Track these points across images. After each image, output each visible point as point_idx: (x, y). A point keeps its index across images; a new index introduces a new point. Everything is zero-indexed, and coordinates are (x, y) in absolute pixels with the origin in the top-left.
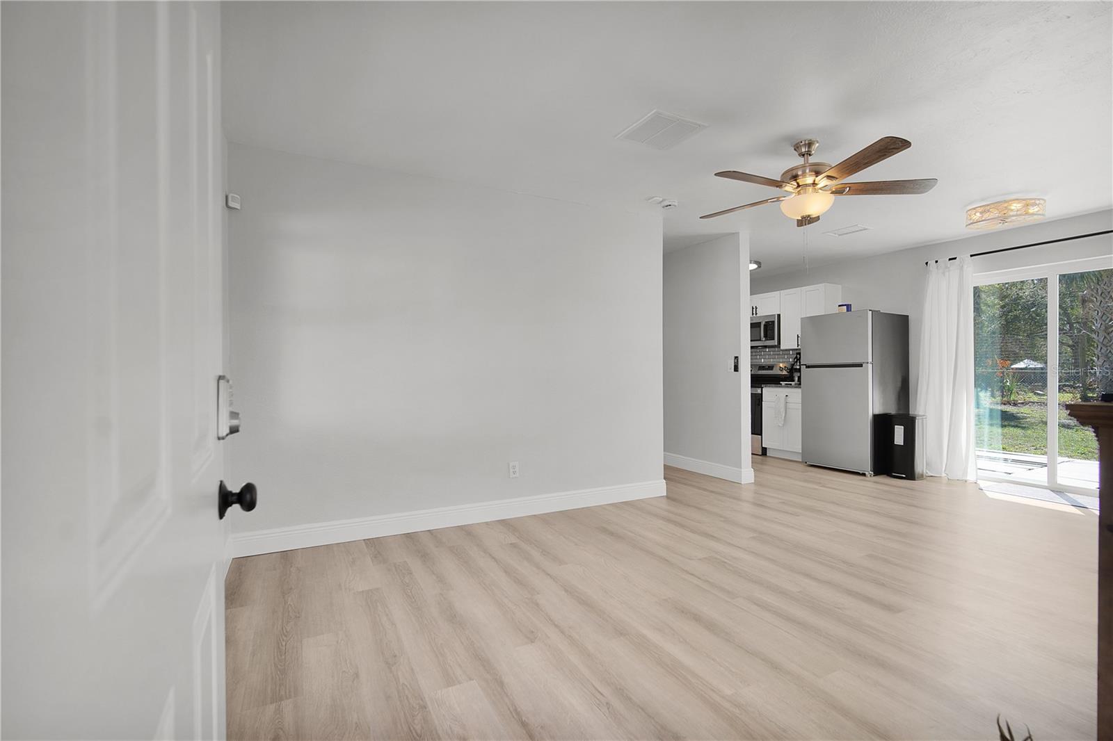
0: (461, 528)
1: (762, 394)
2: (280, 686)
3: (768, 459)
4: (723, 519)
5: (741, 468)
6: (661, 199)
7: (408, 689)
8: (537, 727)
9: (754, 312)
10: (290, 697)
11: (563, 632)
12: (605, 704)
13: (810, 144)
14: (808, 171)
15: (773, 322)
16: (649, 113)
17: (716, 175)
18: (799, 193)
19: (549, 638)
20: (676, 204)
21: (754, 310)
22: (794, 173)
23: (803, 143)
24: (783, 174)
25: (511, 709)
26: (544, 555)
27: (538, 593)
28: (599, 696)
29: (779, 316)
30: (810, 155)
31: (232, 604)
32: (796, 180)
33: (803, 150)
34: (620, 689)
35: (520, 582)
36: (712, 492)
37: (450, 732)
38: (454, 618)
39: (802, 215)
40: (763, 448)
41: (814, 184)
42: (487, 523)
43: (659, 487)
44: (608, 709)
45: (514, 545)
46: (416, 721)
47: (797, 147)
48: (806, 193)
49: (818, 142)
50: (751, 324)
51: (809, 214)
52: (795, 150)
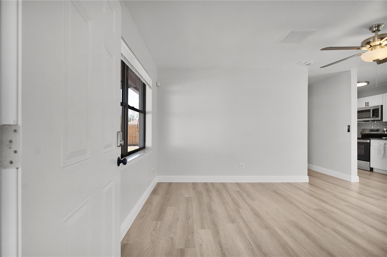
0: (222, 183)
1: (370, 143)
2: (159, 217)
3: (374, 173)
4: (333, 195)
5: (351, 175)
6: (305, 62)
7: (190, 227)
8: (225, 249)
9: (367, 105)
10: (160, 221)
11: (245, 223)
12: (251, 249)
13: (378, 26)
14: (376, 39)
15: (378, 109)
16: (288, 32)
17: (321, 50)
18: (372, 50)
19: (239, 223)
20: (312, 63)
21: (367, 104)
22: (368, 41)
23: (374, 26)
24: (362, 42)
25: (219, 241)
26: (248, 196)
27: (241, 208)
28: (250, 246)
29: (382, 106)
30: (379, 31)
31: (154, 194)
32: (369, 44)
33: (374, 29)
34: (259, 246)
35: (236, 203)
36: (333, 184)
37: (198, 242)
38: (210, 210)
39: (373, 60)
40: (370, 167)
41: (380, 44)
42: (231, 183)
43: (306, 179)
44: (252, 251)
45: (238, 192)
46: (189, 236)
47: (371, 28)
48: (375, 49)
49: (383, 24)
50: (358, 111)
51: (378, 59)
52: (370, 30)
